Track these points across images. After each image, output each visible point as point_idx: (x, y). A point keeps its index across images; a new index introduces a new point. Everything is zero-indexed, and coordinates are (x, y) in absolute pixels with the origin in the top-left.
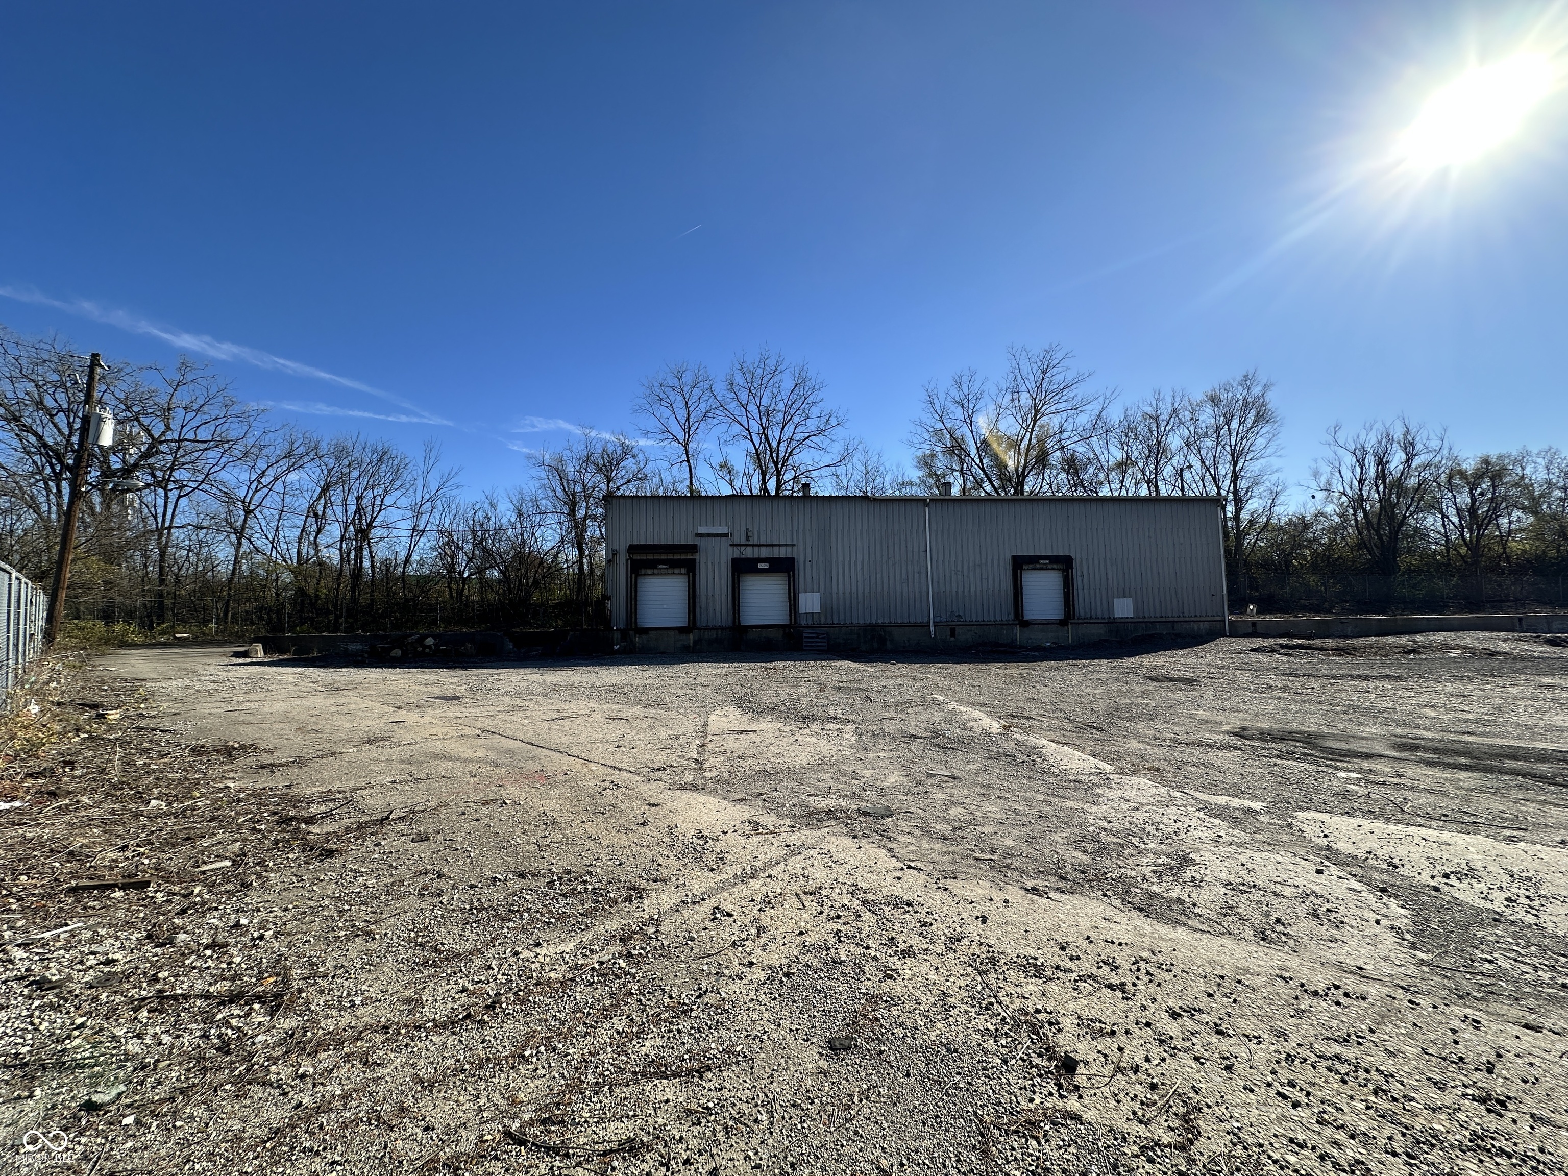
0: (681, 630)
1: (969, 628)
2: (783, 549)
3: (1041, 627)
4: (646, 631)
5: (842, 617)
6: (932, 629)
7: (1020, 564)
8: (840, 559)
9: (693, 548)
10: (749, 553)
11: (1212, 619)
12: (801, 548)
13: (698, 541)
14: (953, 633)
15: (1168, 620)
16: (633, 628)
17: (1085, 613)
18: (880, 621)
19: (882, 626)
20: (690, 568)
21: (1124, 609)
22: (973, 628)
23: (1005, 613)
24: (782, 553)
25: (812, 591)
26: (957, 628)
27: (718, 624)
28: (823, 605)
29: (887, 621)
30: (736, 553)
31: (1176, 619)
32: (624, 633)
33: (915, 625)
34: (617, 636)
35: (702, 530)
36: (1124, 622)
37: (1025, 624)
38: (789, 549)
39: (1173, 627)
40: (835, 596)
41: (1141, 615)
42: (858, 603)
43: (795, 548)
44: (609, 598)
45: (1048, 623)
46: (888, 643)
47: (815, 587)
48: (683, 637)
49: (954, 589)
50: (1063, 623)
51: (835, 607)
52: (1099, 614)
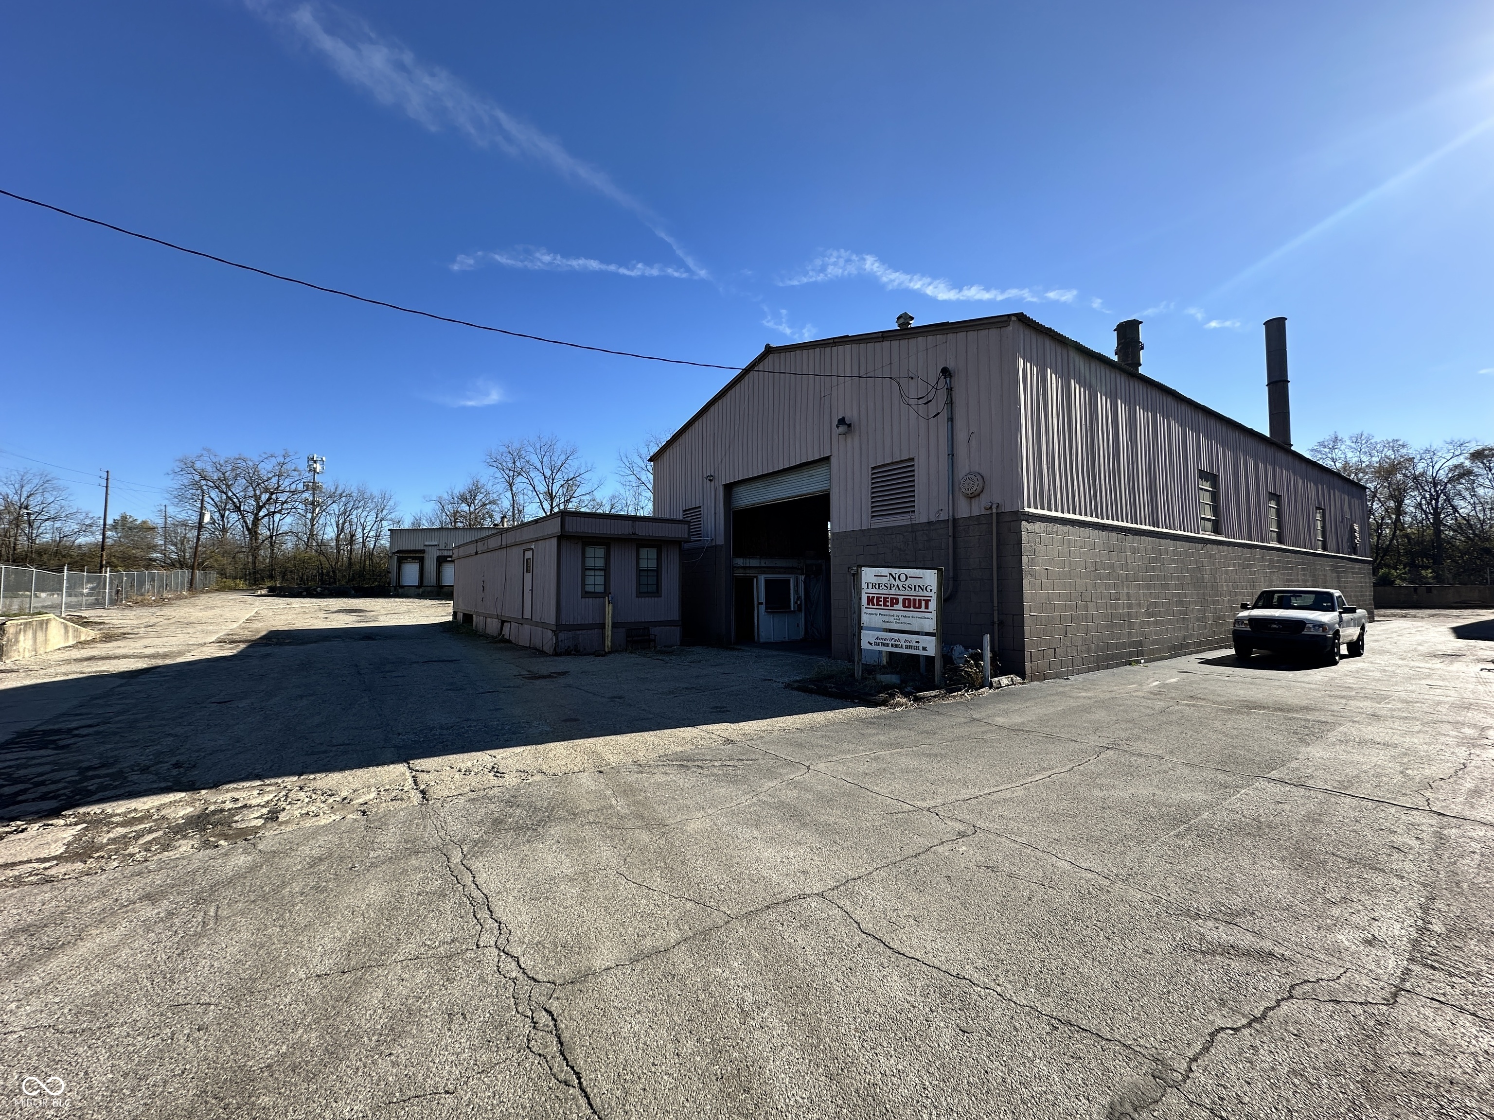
0: (417, 587)
4: (403, 587)
9: (423, 551)
10: (445, 553)
13: (425, 548)
16: (399, 586)
20: (421, 561)
27: (432, 584)
30: (439, 553)
32: (395, 587)
34: (392, 589)
35: (427, 543)
44: (390, 573)
48: (417, 590)
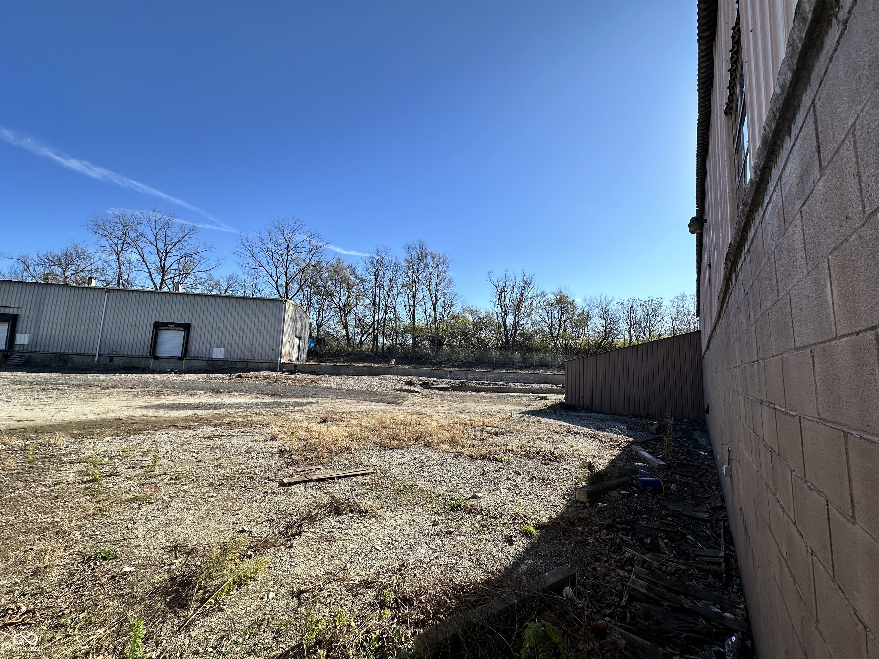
1: (121, 358)
2: (12, 309)
3: (167, 360)
5: (42, 348)
6: (97, 357)
7: (158, 326)
8: (48, 317)
11: (271, 362)
12: (24, 310)
14: (111, 360)
15: (244, 361)
17: (195, 354)
18: (66, 352)
19: (68, 354)
21: (218, 353)
22: (124, 358)
23: (146, 351)
24: (11, 311)
25: (25, 333)
26: (114, 358)
28: (31, 341)
29: (70, 352)
31: (250, 361)
33: (88, 355)
36: (218, 360)
37: (157, 358)
38: (16, 310)
39: (247, 365)
40: (40, 337)
41: (229, 357)
42: (54, 342)
43: (20, 309)
45: (171, 358)
46: (69, 363)
47: (28, 331)
49: (116, 337)
50: (180, 359)
51: (39, 342)
52: (204, 355)
